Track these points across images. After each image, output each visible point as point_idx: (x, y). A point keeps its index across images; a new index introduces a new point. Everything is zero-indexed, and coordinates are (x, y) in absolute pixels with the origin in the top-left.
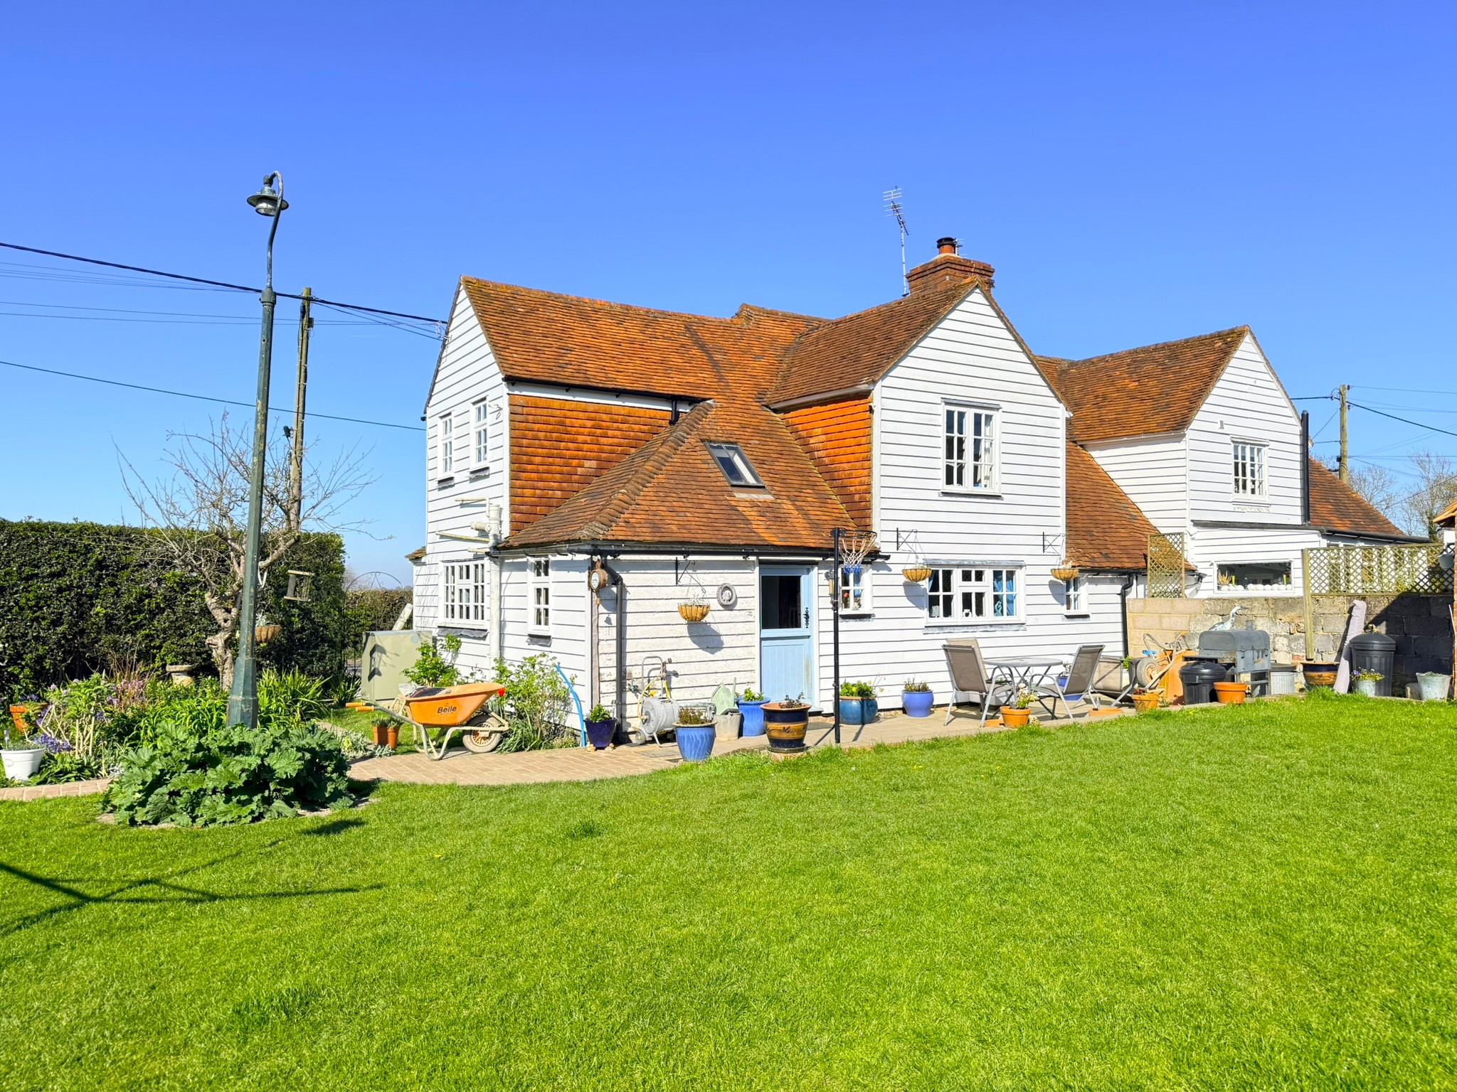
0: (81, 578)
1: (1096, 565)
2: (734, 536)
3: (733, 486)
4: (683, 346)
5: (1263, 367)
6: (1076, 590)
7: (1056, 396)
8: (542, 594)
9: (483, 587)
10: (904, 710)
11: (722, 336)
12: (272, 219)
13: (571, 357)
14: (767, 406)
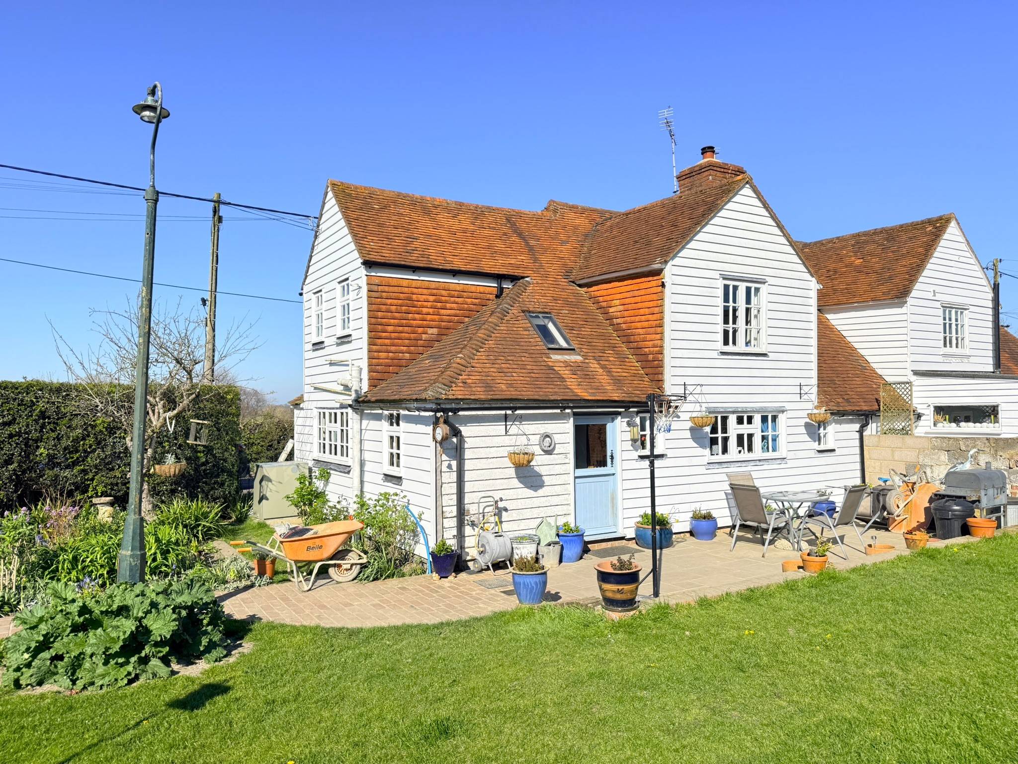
0: (27, 426)
1: (841, 409)
2: (552, 392)
3: (549, 349)
4: (505, 234)
5: (964, 246)
6: (825, 429)
7: (809, 272)
8: (395, 441)
9: (347, 430)
10: (691, 533)
11: (535, 226)
12: (153, 126)
13: (416, 244)
14: (573, 282)
